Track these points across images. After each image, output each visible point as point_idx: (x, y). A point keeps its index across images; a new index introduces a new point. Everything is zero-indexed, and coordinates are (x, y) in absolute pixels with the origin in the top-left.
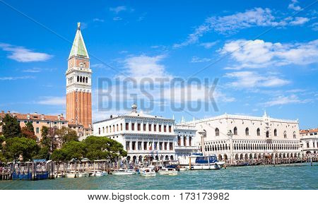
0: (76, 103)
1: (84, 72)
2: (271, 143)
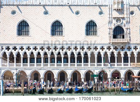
2: (129, 48)
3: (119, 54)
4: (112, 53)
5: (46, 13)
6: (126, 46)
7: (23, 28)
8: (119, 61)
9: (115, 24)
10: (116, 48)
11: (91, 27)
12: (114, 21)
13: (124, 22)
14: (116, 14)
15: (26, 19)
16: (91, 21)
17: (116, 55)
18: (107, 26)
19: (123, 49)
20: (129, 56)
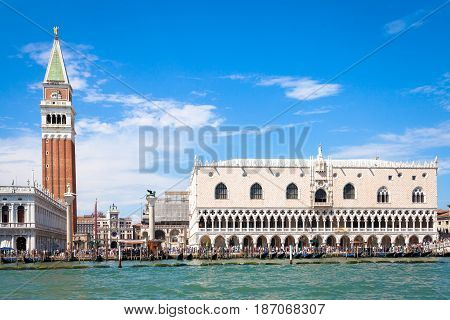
0: (45, 157)
1: (58, 107)
2: (332, 213)
3: (321, 218)
4: (314, 217)
5: (245, 175)
6: (329, 210)
7: (221, 191)
8: (321, 225)
9: (317, 186)
10: (317, 213)
11: (292, 190)
12: (316, 184)
13: (327, 184)
14: (318, 177)
15: (224, 182)
16: (292, 184)
17: (317, 220)
18: (309, 189)
19: (325, 213)
20: (331, 220)
